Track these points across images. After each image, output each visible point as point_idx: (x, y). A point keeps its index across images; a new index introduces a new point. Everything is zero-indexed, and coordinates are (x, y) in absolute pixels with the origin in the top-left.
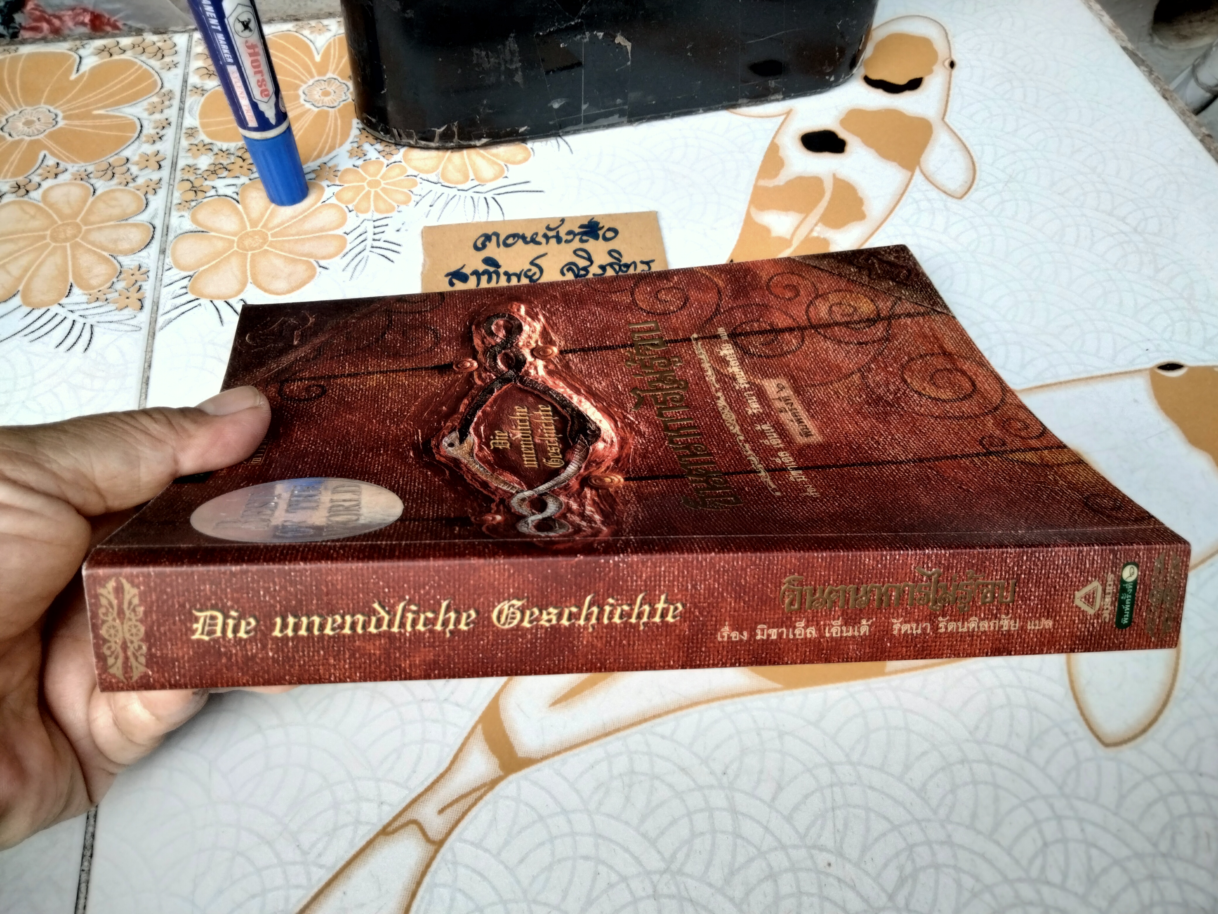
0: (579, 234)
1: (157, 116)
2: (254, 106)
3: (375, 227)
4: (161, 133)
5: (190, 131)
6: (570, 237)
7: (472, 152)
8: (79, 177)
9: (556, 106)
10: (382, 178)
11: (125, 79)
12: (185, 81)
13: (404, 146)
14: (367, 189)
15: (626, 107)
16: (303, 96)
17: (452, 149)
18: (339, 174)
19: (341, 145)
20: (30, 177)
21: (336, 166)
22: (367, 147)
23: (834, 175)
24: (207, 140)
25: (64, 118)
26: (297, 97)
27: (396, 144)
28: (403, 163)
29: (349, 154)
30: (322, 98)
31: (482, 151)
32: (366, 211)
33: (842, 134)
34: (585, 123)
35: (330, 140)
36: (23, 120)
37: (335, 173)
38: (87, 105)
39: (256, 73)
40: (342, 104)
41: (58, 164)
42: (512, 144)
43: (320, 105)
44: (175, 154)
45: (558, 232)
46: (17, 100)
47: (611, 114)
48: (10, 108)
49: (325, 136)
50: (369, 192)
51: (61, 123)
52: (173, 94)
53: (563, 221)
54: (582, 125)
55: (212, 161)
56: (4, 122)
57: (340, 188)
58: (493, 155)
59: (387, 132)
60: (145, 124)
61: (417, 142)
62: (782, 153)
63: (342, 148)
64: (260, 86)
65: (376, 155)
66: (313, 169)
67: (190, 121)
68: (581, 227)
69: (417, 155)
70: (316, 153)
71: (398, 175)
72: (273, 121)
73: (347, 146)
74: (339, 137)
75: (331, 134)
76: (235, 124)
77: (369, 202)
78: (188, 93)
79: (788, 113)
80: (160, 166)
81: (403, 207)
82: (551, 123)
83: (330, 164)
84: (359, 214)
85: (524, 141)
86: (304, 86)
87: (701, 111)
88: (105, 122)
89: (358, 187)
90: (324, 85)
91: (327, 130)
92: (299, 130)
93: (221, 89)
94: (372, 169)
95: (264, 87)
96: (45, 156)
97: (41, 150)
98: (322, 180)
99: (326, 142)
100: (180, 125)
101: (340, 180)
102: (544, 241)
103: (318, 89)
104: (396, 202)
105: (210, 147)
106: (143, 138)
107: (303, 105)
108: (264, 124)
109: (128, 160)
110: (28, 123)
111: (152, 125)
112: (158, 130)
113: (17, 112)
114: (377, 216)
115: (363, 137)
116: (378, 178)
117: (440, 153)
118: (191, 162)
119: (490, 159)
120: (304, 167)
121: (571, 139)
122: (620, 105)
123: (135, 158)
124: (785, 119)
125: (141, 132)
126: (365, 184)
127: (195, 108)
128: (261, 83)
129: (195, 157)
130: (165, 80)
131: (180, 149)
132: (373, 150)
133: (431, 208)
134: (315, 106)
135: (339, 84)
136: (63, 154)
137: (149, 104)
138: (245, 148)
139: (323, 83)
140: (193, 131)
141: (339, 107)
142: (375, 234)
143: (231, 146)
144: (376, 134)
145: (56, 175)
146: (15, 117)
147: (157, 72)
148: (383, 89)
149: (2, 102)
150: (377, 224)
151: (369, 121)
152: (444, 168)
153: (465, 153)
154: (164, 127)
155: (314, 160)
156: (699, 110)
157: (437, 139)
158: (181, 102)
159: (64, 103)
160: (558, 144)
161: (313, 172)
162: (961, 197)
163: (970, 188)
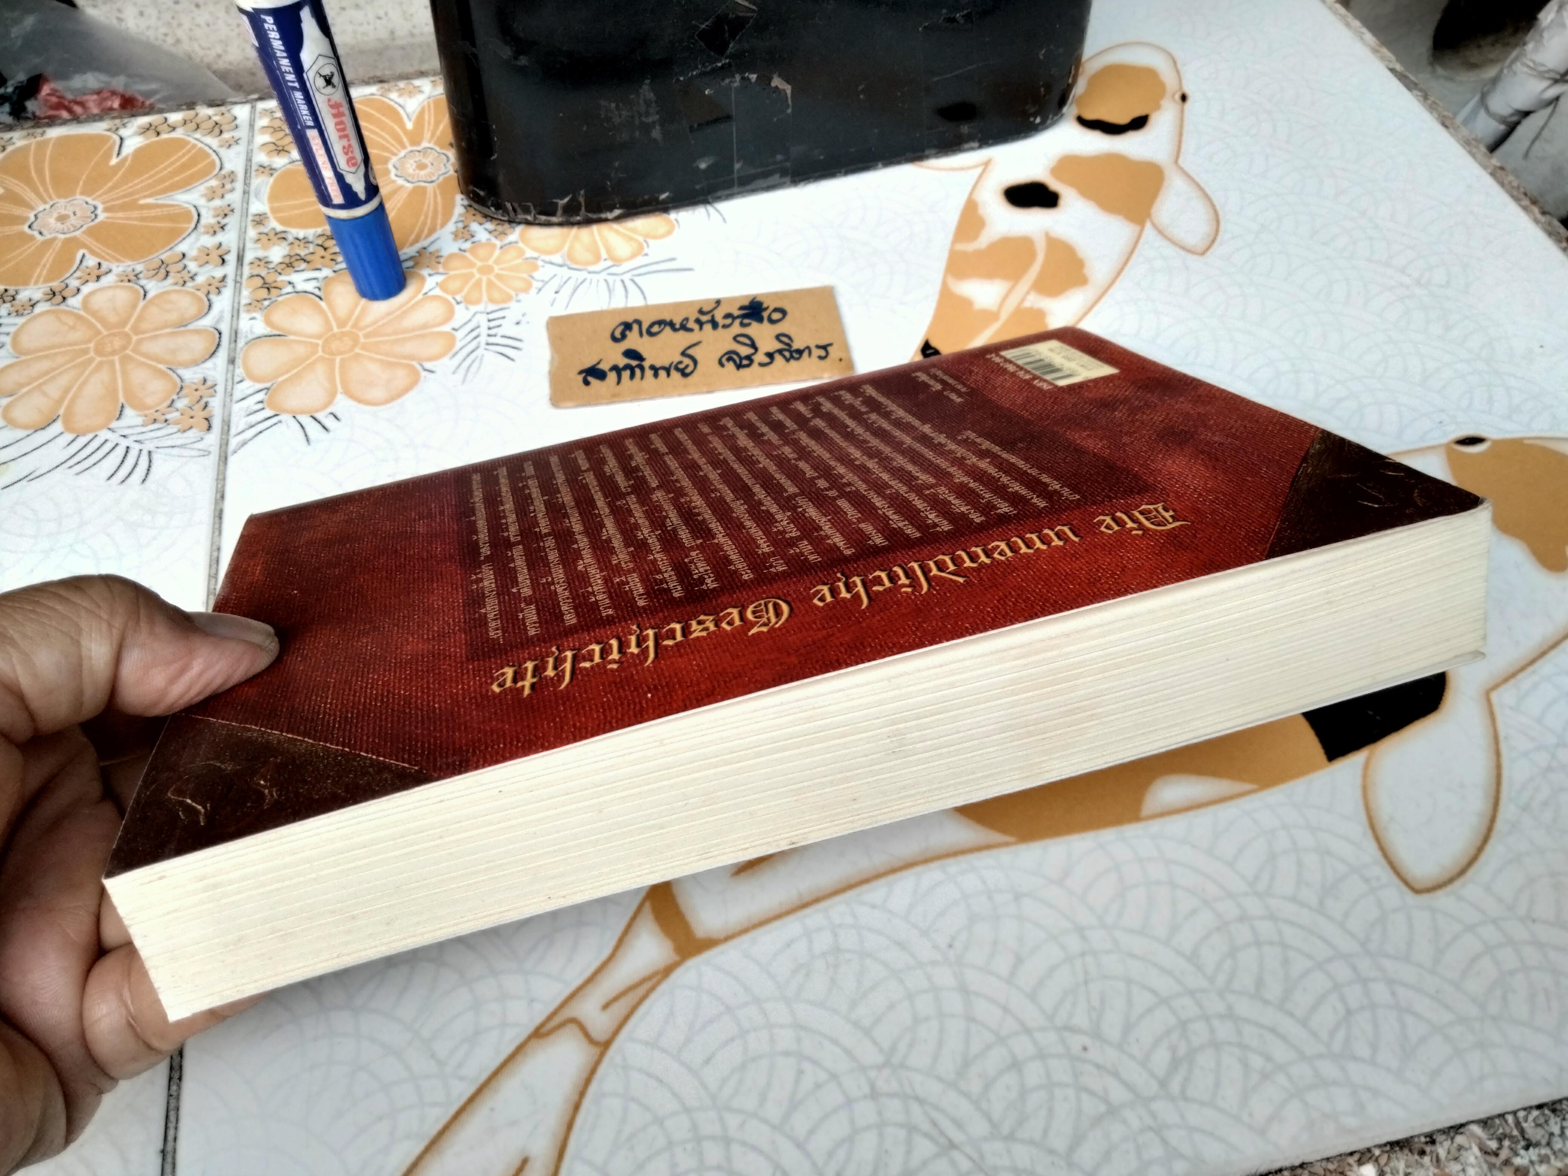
0: (738, 317)
1: (217, 202)
2: (340, 178)
3: (489, 321)
4: (224, 222)
5: (257, 218)
6: (729, 321)
7: (604, 227)
8: (126, 279)
9: (703, 166)
10: (494, 262)
11: (176, 161)
12: (249, 160)
13: (519, 223)
14: (477, 276)
15: (788, 164)
16: (393, 171)
17: (579, 224)
18: (442, 260)
19: (443, 225)
20: (67, 281)
21: (438, 251)
22: (474, 227)
23: (1047, 235)
24: (279, 228)
25: (106, 210)
26: (387, 172)
27: (510, 222)
28: (521, 245)
29: (452, 236)
30: (417, 171)
31: (615, 226)
32: (477, 302)
33: (1054, 185)
35: (429, 220)
36: (55, 215)
37: (438, 260)
38: (131, 194)
39: (341, 137)
40: (441, 178)
41: (99, 264)
42: (651, 215)
43: (415, 180)
44: (242, 246)
45: (713, 316)
46: (46, 190)
48: (38, 201)
49: (422, 217)
50: (480, 281)
51: (102, 216)
52: (236, 176)
53: (718, 302)
54: (736, 189)
55: (286, 252)
56: (32, 218)
57: (445, 276)
58: (631, 230)
59: (498, 207)
60: (203, 212)
62: (982, 211)
63: (444, 229)
64: (346, 154)
65: (486, 235)
66: (411, 255)
67: (257, 206)
68: (742, 308)
69: (538, 234)
70: (413, 237)
71: (515, 259)
72: (362, 195)
73: (451, 227)
74: (440, 216)
75: (431, 214)
76: (316, 204)
77: (481, 291)
78: (253, 173)
79: (987, 164)
80: (223, 261)
81: (522, 296)
83: (432, 249)
84: (469, 306)
85: (666, 211)
86: (394, 159)
87: (880, 165)
88: (154, 212)
89: (467, 274)
90: (418, 157)
91: (425, 208)
92: (393, 209)
93: (300, 167)
94: (482, 252)
95: (350, 155)
96: (84, 256)
97: (78, 249)
98: (422, 268)
99: (424, 223)
100: (245, 213)
101: (444, 268)
102: (696, 327)
103: (412, 161)
104: (514, 289)
105: (283, 235)
106: (201, 229)
107: (394, 182)
108: (351, 200)
109: (184, 255)
110: (62, 219)
111: (211, 213)
112: (219, 219)
113: (47, 206)
114: (491, 307)
115: (470, 215)
116: (490, 262)
117: (564, 231)
118: (261, 254)
119: (625, 235)
120: (400, 253)
121: (725, 207)
123: (192, 253)
124: (984, 171)
125: (198, 221)
126: (475, 271)
127: (263, 190)
128: (347, 150)
129: (265, 248)
130: (225, 160)
131: (247, 239)
132: (482, 231)
133: (557, 295)
134: (408, 182)
135: (436, 154)
136: (103, 251)
137: (207, 188)
138: (329, 233)
139: (417, 154)
140: (262, 217)
141: (438, 181)
142: (489, 328)
143: (310, 233)
144: (485, 210)
145: (98, 277)
146: (45, 212)
147: (214, 151)
148: (493, 155)
149: (28, 195)
150: (491, 316)
151: (478, 195)
152: (571, 248)
153: (595, 228)
154: (226, 215)
155: (412, 244)
156: (877, 165)
157: (559, 212)
158: (245, 184)
159: (105, 193)
160: (709, 215)
161: (411, 258)
162: (1203, 253)
163: (1213, 241)
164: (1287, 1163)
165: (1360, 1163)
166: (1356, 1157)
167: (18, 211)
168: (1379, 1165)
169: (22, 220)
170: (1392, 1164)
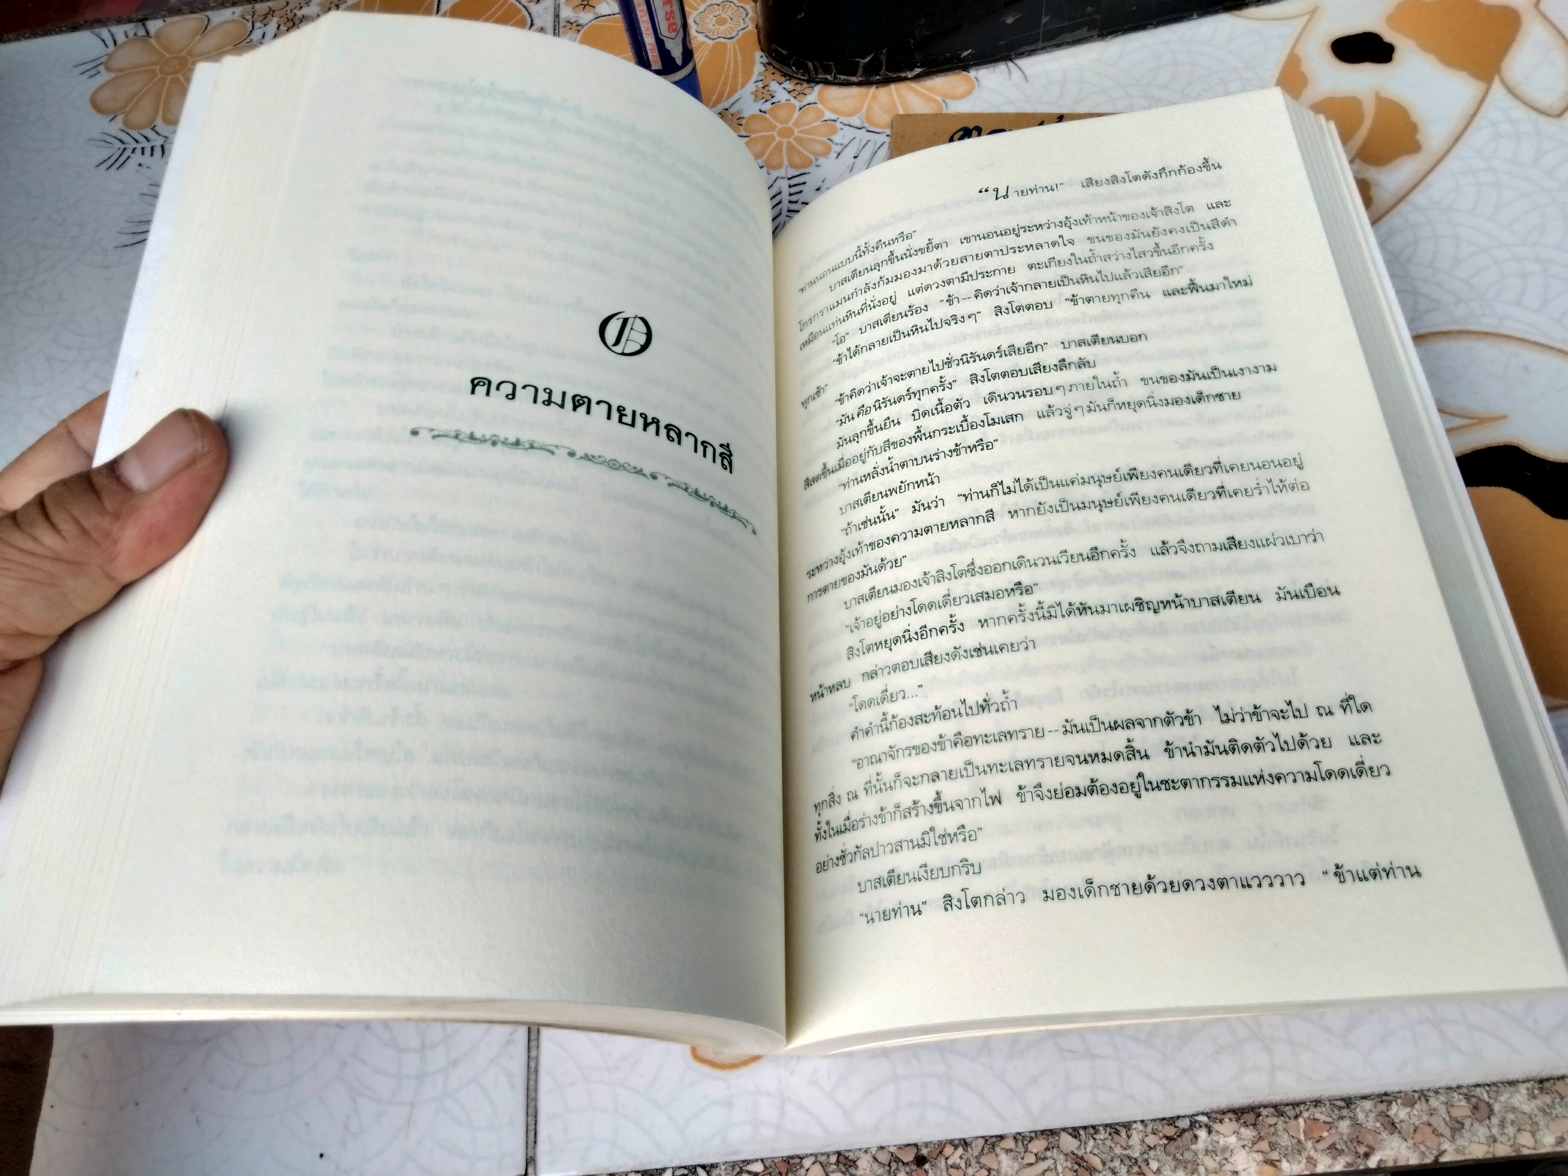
2: (660, 43)
3: (790, 186)
7: (902, 87)
9: (1010, 20)
10: (794, 125)
12: (557, 16)
13: (818, 83)
14: (778, 139)
15: (1098, 17)
17: (878, 83)
18: (744, 122)
19: (743, 86)
21: (739, 112)
22: (774, 86)
23: (1375, 95)
27: (809, 81)
28: (820, 106)
29: (753, 96)
30: (717, 27)
31: (914, 85)
32: (778, 167)
33: (1389, 36)
34: (1043, 41)
35: (730, 81)
37: (739, 122)
39: (665, 4)
40: (741, 33)
42: (951, 73)
43: (715, 36)
47: (1078, 26)
49: (723, 77)
50: (780, 143)
54: (1040, 45)
57: (746, 140)
58: (927, 89)
59: (800, 66)
61: (835, 78)
62: (1305, 67)
63: (744, 90)
64: (668, 19)
65: (787, 96)
69: (835, 93)
70: (714, 98)
71: (814, 121)
72: (679, 62)
73: (751, 87)
74: (740, 75)
75: (731, 73)
76: (634, 63)
77: (781, 155)
78: (561, 30)
79: (1312, 13)
81: (821, 161)
82: (1001, 43)
83: (732, 110)
84: (771, 171)
85: (966, 68)
86: (695, 14)
87: (1195, 16)
89: (767, 137)
91: (727, 65)
94: (782, 114)
95: (672, 21)
99: (725, 84)
101: (745, 130)
103: (711, 16)
104: (813, 153)
108: (669, 65)
114: (792, 172)
115: (769, 73)
116: (790, 125)
117: (862, 90)
119: (924, 94)
121: (1028, 62)
122: (1090, 14)
124: (1309, 21)
126: (775, 133)
128: (669, 16)
130: (534, 14)
132: (781, 90)
133: (856, 160)
134: (710, 38)
135: (736, 8)
139: (716, 7)
141: (738, 37)
142: (790, 195)
144: (786, 69)
147: (524, 6)
150: (793, 182)
151: (778, 54)
152: (869, 108)
153: (894, 88)
156: (1192, 15)
157: (859, 72)
160: (1009, 71)
162: (1560, 116)
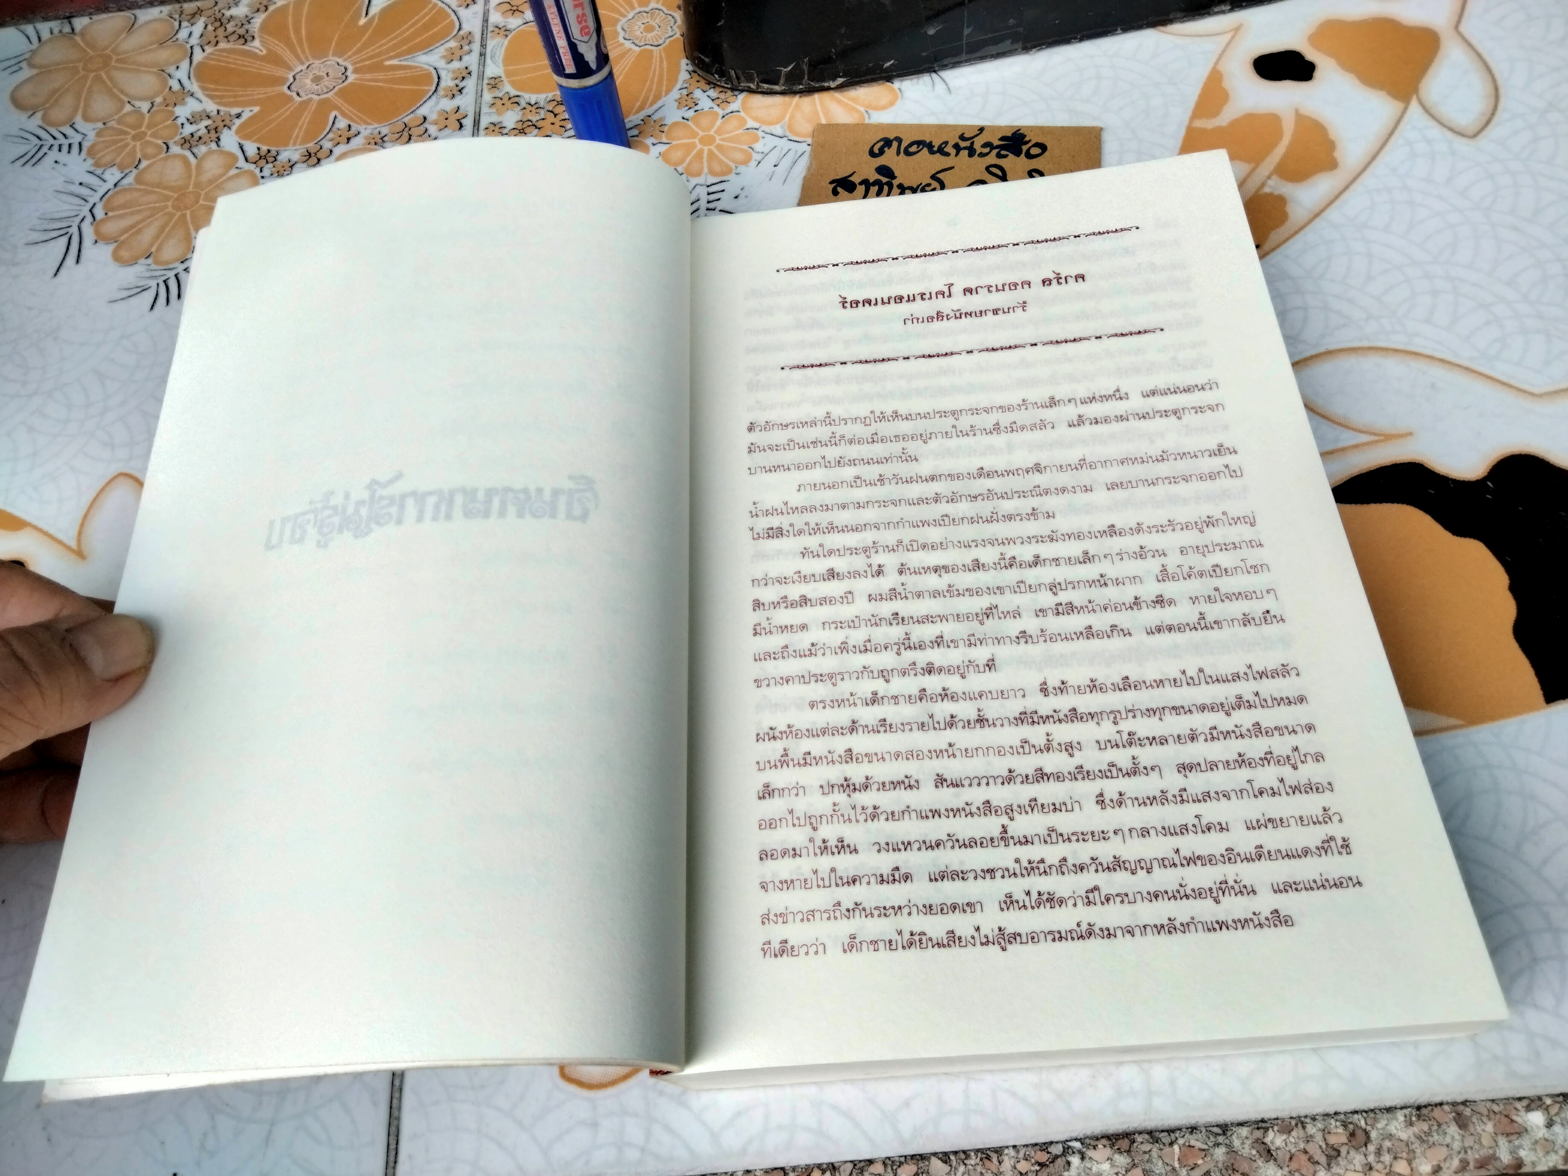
0: (997, 147)
1: (456, 65)
2: (573, 47)
3: (709, 194)
4: (461, 85)
5: (492, 82)
6: (987, 150)
7: (825, 97)
8: (373, 142)
9: (931, 32)
10: (716, 132)
11: (418, 21)
12: (486, 20)
13: (742, 91)
14: (699, 146)
15: (1021, 30)
16: (622, 34)
17: (801, 92)
18: (666, 129)
19: (667, 93)
20: (320, 143)
21: (662, 119)
22: (698, 93)
23: (1297, 112)
24: (513, 92)
25: (355, 71)
26: (616, 34)
27: (733, 89)
28: (742, 114)
29: (677, 104)
30: (645, 34)
31: (837, 95)
32: (698, 174)
33: (1310, 55)
34: (967, 52)
35: (654, 87)
36: (311, 76)
37: (662, 129)
38: (379, 54)
39: (576, 6)
40: (668, 41)
41: (349, 126)
42: (874, 84)
43: (642, 43)
44: (478, 110)
45: (972, 143)
46: (303, 51)
47: (1001, 39)
48: (295, 62)
49: (648, 83)
50: (701, 151)
51: (352, 77)
52: (473, 37)
53: (981, 130)
54: (964, 57)
55: (519, 118)
56: (291, 80)
57: (667, 146)
58: (853, 99)
59: (722, 74)
60: (443, 74)
61: (758, 86)
62: (1226, 84)
63: (668, 97)
64: (580, 23)
65: (710, 103)
66: (635, 123)
67: (493, 69)
68: (1003, 138)
69: (758, 101)
70: (638, 104)
71: (736, 129)
72: (593, 65)
73: (675, 94)
74: (665, 82)
75: (656, 80)
76: (549, 70)
77: (701, 163)
78: (489, 35)
79: (1237, 29)
80: (461, 126)
81: (742, 169)
82: (924, 54)
83: (655, 117)
84: (690, 178)
85: (889, 79)
86: (624, 20)
87: (1119, 31)
88: (400, 73)
89: (688, 145)
90: (646, 19)
91: (651, 75)
92: (621, 74)
93: (534, 28)
94: (704, 122)
95: (584, 24)
96: (336, 117)
97: (330, 112)
98: (646, 137)
99: (650, 90)
100: (481, 76)
101: (667, 138)
102: (953, 152)
103: (640, 23)
104: (733, 161)
105: (516, 99)
106: (441, 92)
107: (622, 44)
108: (583, 69)
109: (425, 118)
110: (317, 80)
111: (451, 75)
112: (457, 82)
113: (304, 67)
114: (712, 180)
115: (694, 81)
116: (712, 132)
117: (786, 99)
118: (495, 119)
119: (847, 105)
120: (626, 121)
121: (950, 75)
122: (1013, 27)
123: (432, 117)
124: (1233, 37)
125: (438, 84)
126: (696, 141)
127: (498, 52)
128: (580, 19)
129: (499, 113)
130: (463, 19)
131: (483, 103)
132: (705, 98)
133: (775, 168)
134: (636, 45)
135: (664, 16)
136: (355, 114)
137: (447, 50)
138: (559, 99)
139: (645, 14)
140: (497, 81)
141: (665, 45)
142: (708, 202)
143: (541, 98)
144: (709, 77)
145: (349, 139)
146: (302, 73)
147: (453, 11)
148: (720, 21)
149: (287, 55)
150: (711, 189)
151: (701, 61)
152: (792, 118)
153: (817, 98)
154: (463, 78)
155: (638, 112)
156: (1116, 32)
157: (782, 81)
158: (482, 46)
159: (354, 54)
161: (636, 126)
162: (1475, 136)
163: (1488, 122)
164: (1449, 1099)
165: (1528, 1109)
166: (1525, 1103)
167: (279, 72)
168: (1549, 1113)
169: (280, 81)
170: (1563, 1115)
